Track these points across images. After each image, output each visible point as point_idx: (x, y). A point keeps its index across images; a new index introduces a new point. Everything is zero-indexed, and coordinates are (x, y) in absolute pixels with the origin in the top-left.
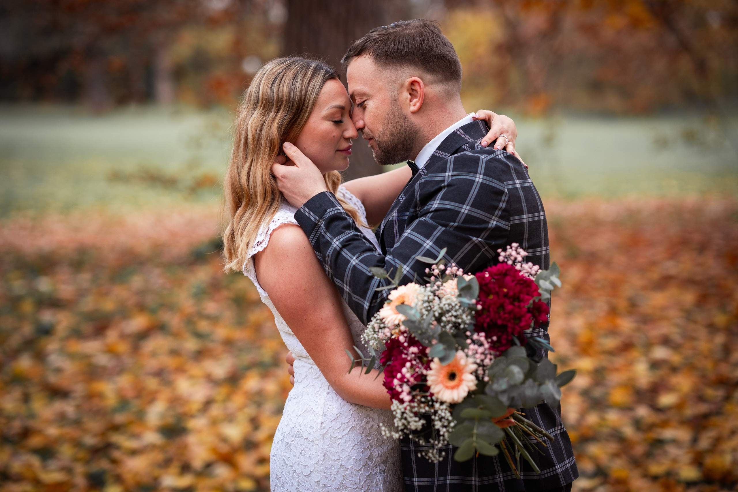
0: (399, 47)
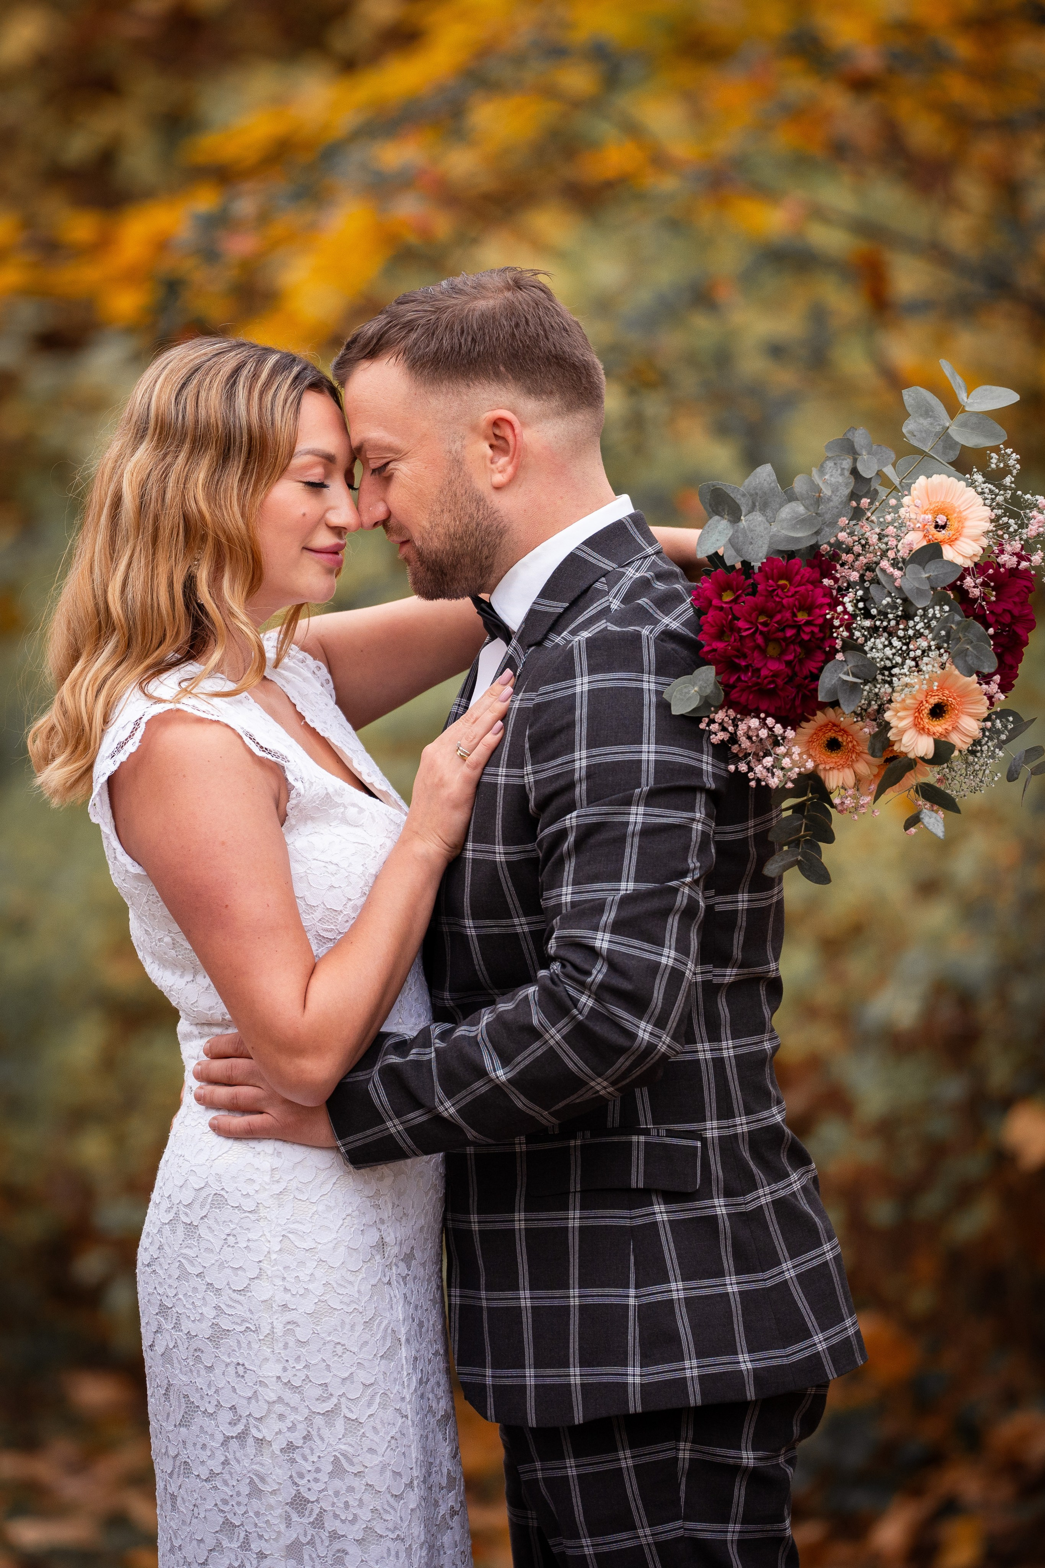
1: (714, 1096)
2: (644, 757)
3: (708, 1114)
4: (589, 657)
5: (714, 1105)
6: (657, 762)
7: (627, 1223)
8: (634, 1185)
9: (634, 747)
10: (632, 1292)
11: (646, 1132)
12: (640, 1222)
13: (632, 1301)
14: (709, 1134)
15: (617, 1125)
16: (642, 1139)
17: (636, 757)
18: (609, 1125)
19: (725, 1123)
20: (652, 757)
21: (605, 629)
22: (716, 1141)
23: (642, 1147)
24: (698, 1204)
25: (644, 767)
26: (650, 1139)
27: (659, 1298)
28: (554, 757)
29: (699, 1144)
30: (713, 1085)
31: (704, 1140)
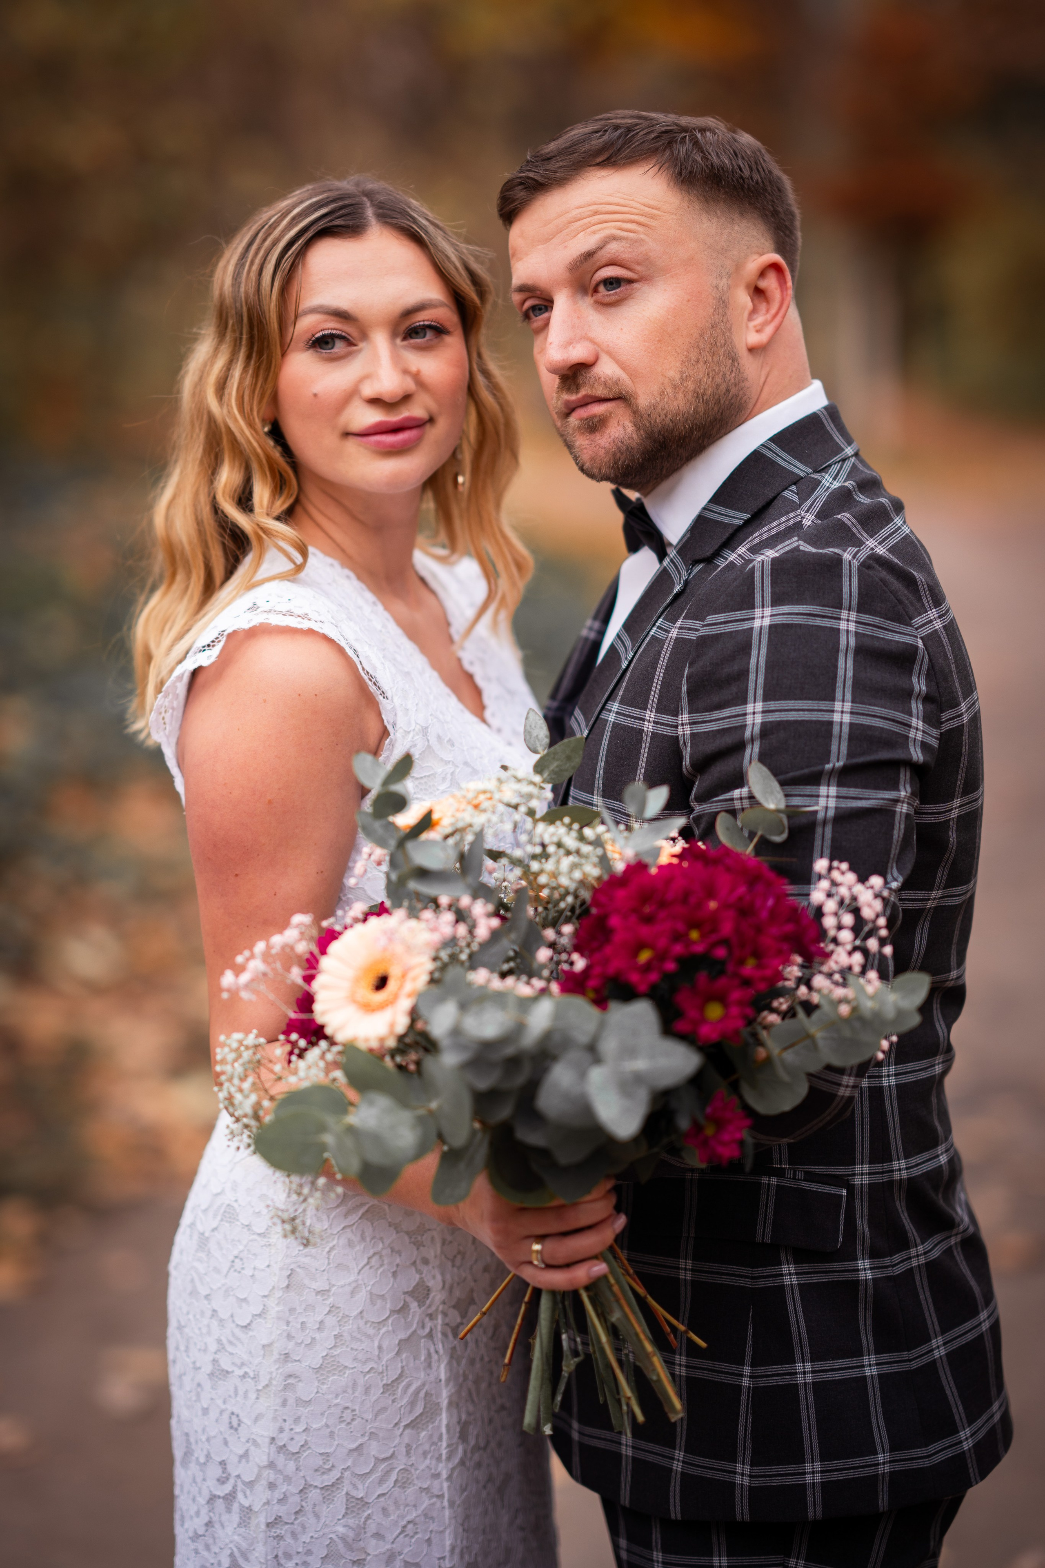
1: (867, 1134)
2: (836, 717)
3: (858, 1155)
4: (774, 583)
5: (867, 1145)
6: (851, 725)
7: (747, 1283)
8: (759, 1239)
9: (823, 705)
10: (747, 1370)
11: (779, 1173)
12: (763, 1284)
13: (745, 1382)
14: (857, 1181)
16: (773, 1181)
17: (825, 717)
19: (878, 1167)
20: (847, 718)
21: (797, 549)
22: (866, 1189)
23: (773, 1191)
24: (836, 1266)
25: (836, 730)
26: (783, 1183)
27: (780, 1381)
28: (720, 707)
29: (844, 1192)
30: (867, 1120)
31: (851, 1188)
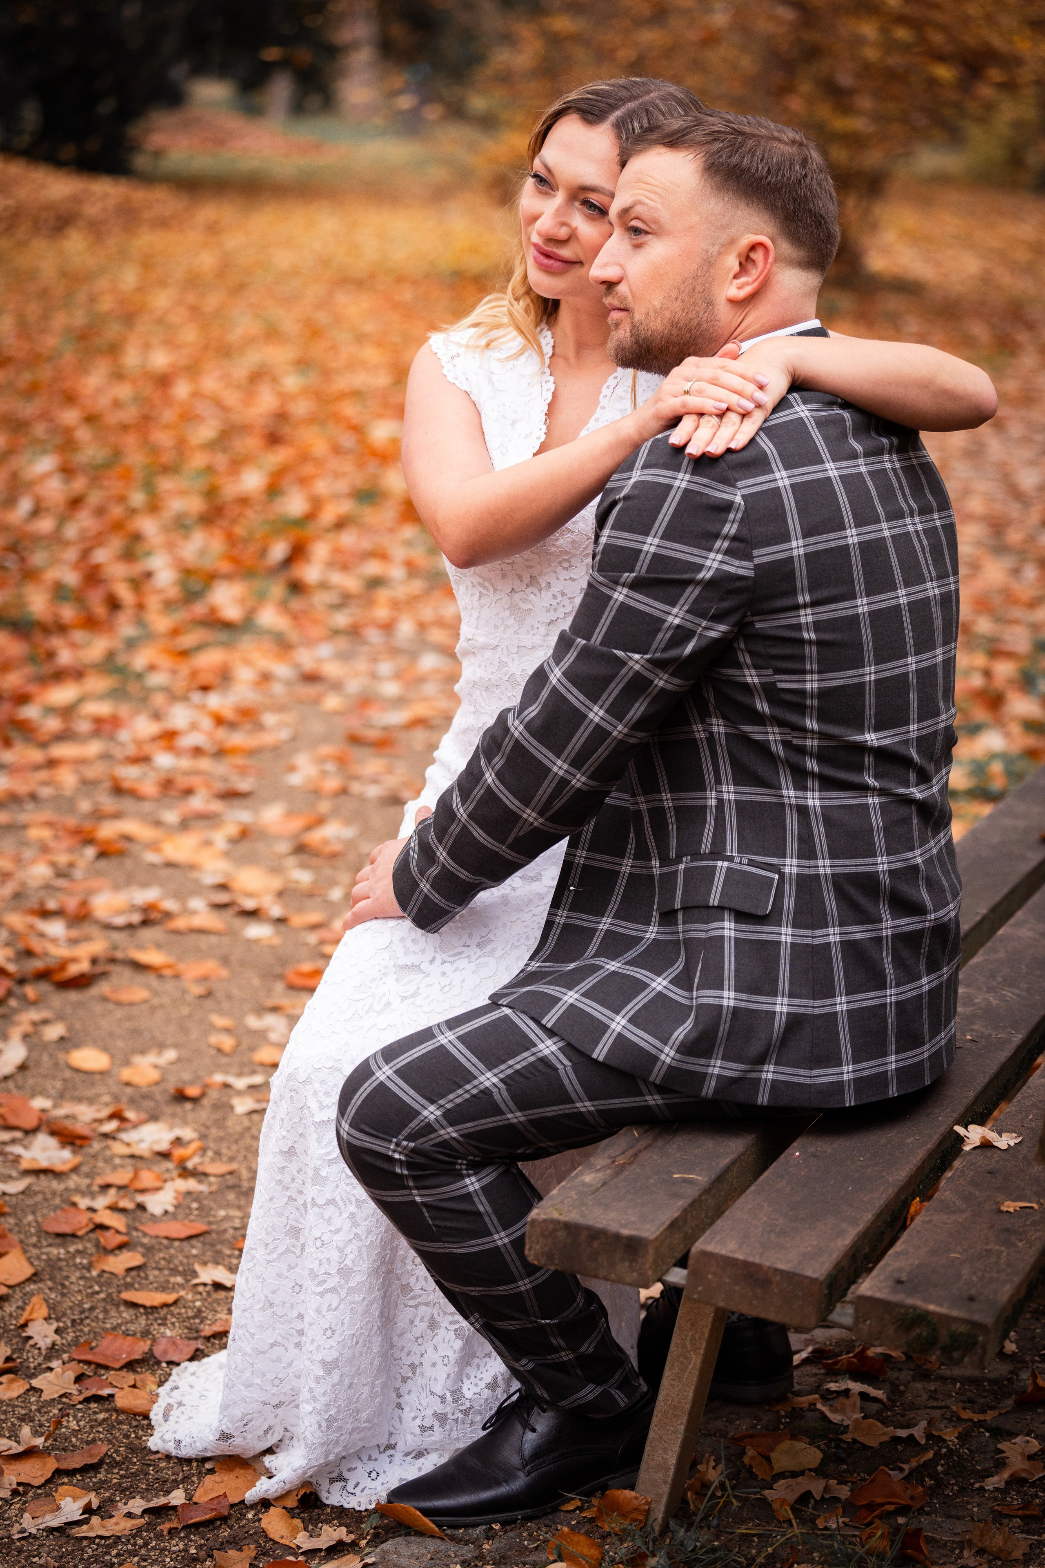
0: (760, 167)
1: (796, 838)
3: (789, 852)
5: (795, 845)
7: (704, 935)
8: (711, 902)
11: (731, 859)
15: (708, 851)
16: (726, 864)
18: (703, 851)
19: (803, 862)
22: (793, 877)
23: (724, 871)
24: (766, 928)
26: (732, 865)
30: (796, 828)
